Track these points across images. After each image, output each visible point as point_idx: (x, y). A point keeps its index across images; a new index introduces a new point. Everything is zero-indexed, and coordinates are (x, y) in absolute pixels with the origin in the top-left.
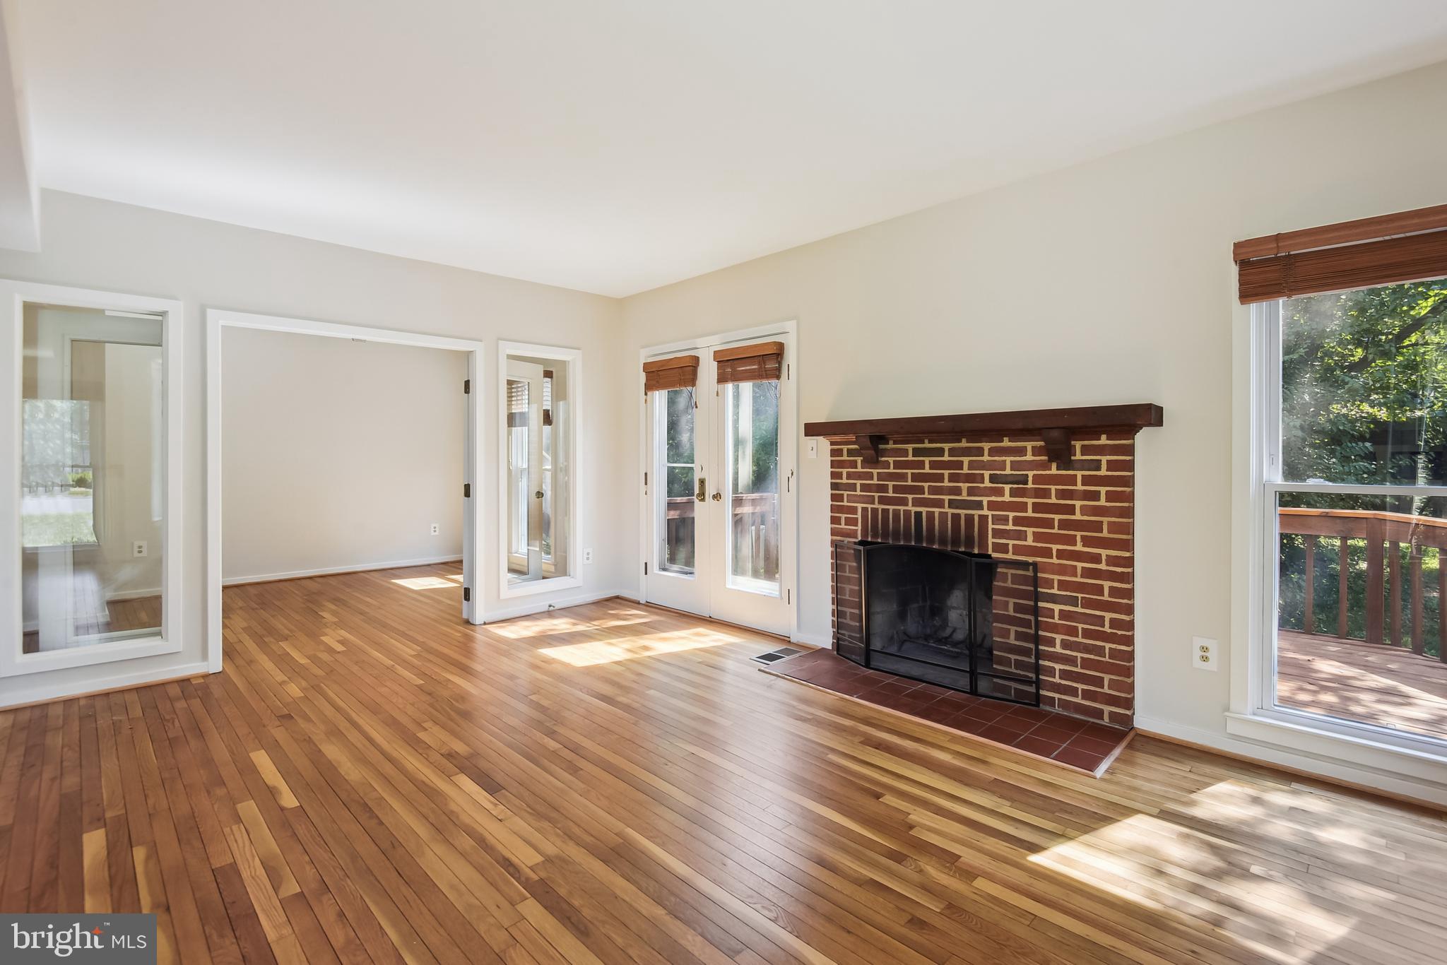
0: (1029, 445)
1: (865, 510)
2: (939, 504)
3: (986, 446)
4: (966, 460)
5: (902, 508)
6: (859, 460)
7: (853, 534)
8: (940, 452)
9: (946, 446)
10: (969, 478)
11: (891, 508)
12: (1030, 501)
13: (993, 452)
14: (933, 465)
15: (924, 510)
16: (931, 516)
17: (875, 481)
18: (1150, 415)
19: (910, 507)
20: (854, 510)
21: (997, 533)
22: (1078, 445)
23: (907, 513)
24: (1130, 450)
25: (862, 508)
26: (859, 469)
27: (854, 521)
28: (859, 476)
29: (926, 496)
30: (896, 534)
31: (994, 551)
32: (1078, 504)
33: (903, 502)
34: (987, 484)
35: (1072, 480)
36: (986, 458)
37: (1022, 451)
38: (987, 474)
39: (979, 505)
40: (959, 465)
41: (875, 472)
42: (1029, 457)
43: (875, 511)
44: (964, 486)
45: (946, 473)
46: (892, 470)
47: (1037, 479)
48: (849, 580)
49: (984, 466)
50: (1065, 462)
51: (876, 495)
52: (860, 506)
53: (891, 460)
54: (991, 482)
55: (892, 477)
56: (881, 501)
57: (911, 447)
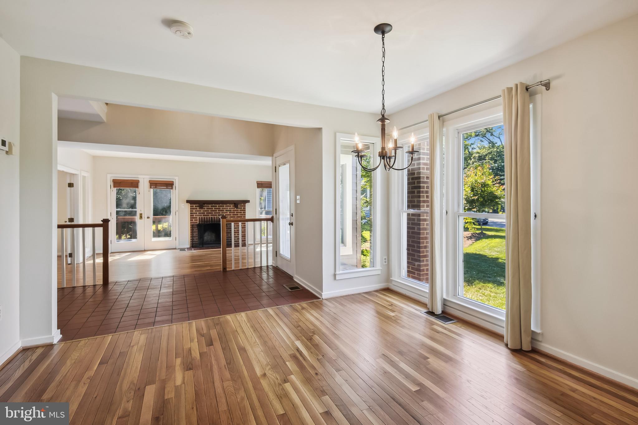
0: (232, 205)
1: (199, 218)
2: (216, 215)
3: (225, 205)
4: (221, 208)
6: (198, 208)
7: (197, 222)
8: (216, 206)
9: (217, 205)
10: (222, 211)
11: (206, 217)
12: (232, 214)
13: (226, 206)
14: (215, 209)
15: (213, 217)
16: (214, 218)
17: (202, 212)
18: (248, 201)
19: (210, 216)
20: (197, 218)
22: (239, 205)
23: (209, 218)
24: (245, 206)
25: (199, 217)
26: (198, 210)
27: (197, 220)
28: (198, 211)
29: (213, 214)
30: (207, 221)
32: (239, 214)
33: (209, 215)
34: (225, 211)
35: (238, 210)
36: (225, 207)
37: (231, 206)
38: (225, 210)
40: (220, 208)
41: (202, 210)
42: (232, 207)
43: (202, 218)
44: (221, 212)
45: (217, 210)
46: (206, 210)
47: (233, 210)
48: (195, 232)
50: (237, 208)
51: (202, 214)
52: (198, 217)
53: (206, 208)
55: (206, 211)
56: (203, 215)
57: (210, 205)
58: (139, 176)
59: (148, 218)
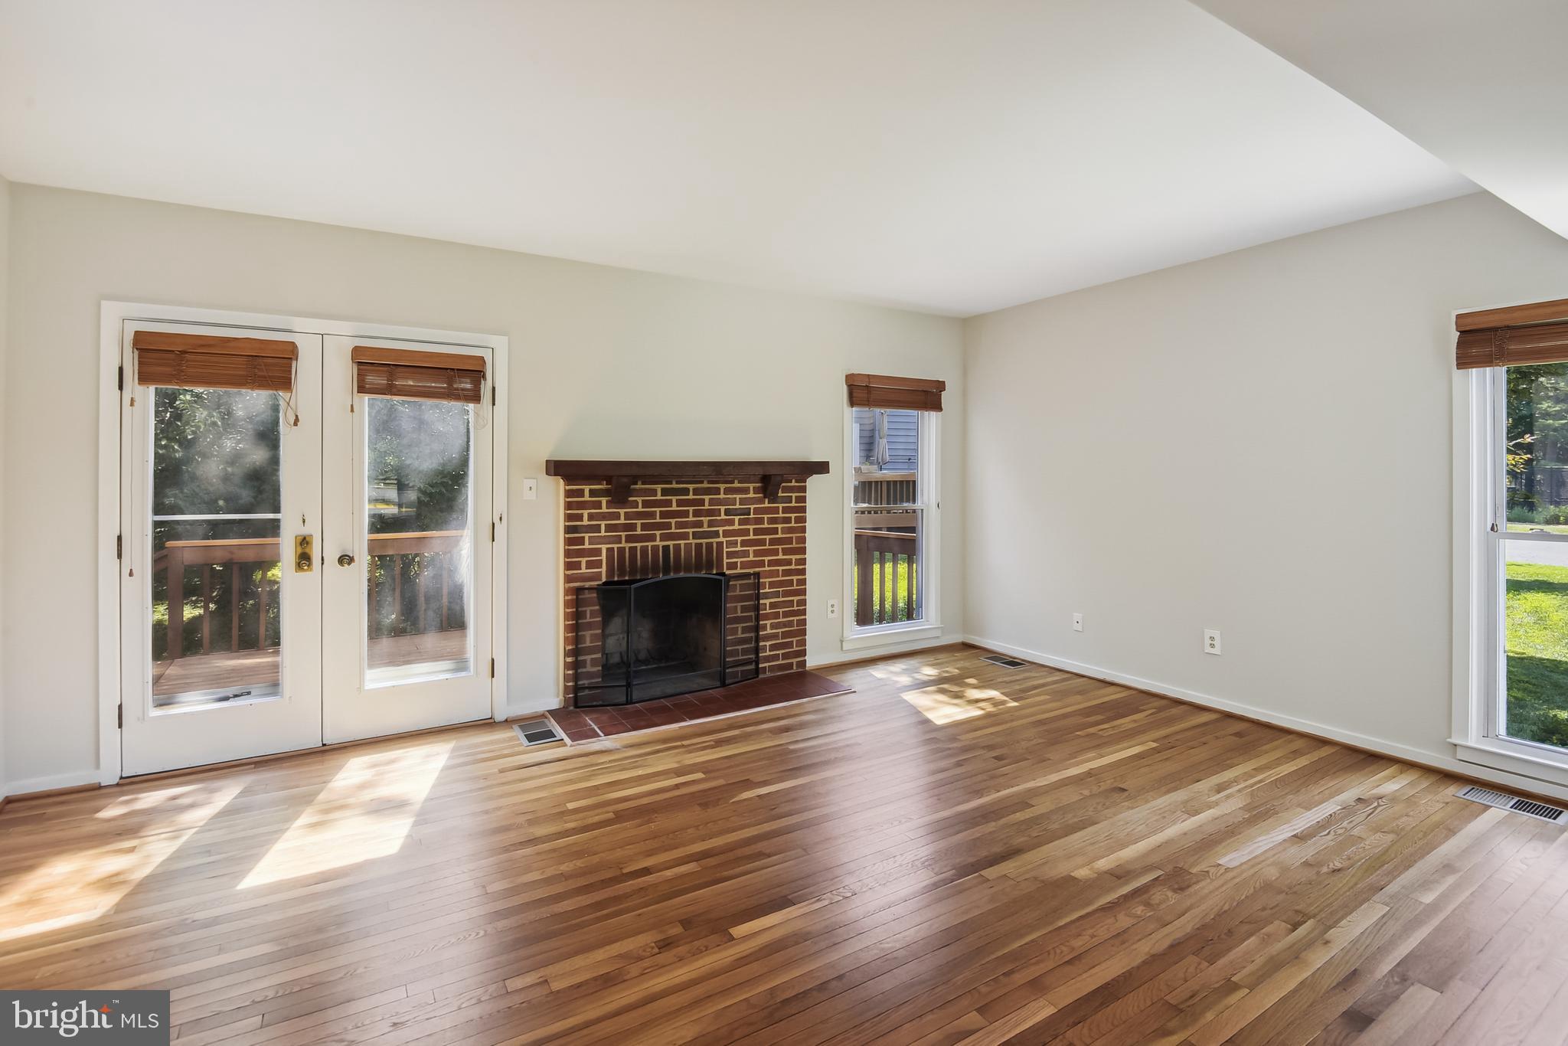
0: (751, 486)
1: (610, 551)
2: (685, 536)
3: (721, 487)
4: (707, 498)
5: (650, 544)
6: (604, 500)
7: (598, 576)
8: (686, 492)
9: (691, 487)
10: (710, 513)
11: (638, 545)
12: (751, 527)
13: (727, 491)
14: (680, 503)
15: (671, 543)
16: (677, 547)
17: (622, 521)
18: (822, 468)
19: (658, 542)
20: (598, 552)
21: (730, 555)
22: (780, 485)
23: (655, 548)
24: (804, 489)
25: (608, 549)
26: (604, 509)
27: (599, 564)
28: (604, 517)
29: (673, 530)
30: (644, 569)
31: (727, 569)
32: (781, 526)
33: (652, 538)
34: (723, 517)
35: (776, 510)
36: (722, 496)
37: (746, 491)
39: (716, 534)
40: (702, 502)
41: (622, 511)
42: (751, 495)
43: (621, 550)
44: (705, 520)
45: (691, 509)
46: (640, 509)
47: (755, 511)
48: (590, 626)
49: (720, 502)
50: (774, 498)
51: (623, 534)
52: (604, 547)
53: (639, 500)
54: (726, 515)
55: (640, 516)
56: (629, 539)
57: (659, 487)
58: (298, 323)
59: (345, 559)
